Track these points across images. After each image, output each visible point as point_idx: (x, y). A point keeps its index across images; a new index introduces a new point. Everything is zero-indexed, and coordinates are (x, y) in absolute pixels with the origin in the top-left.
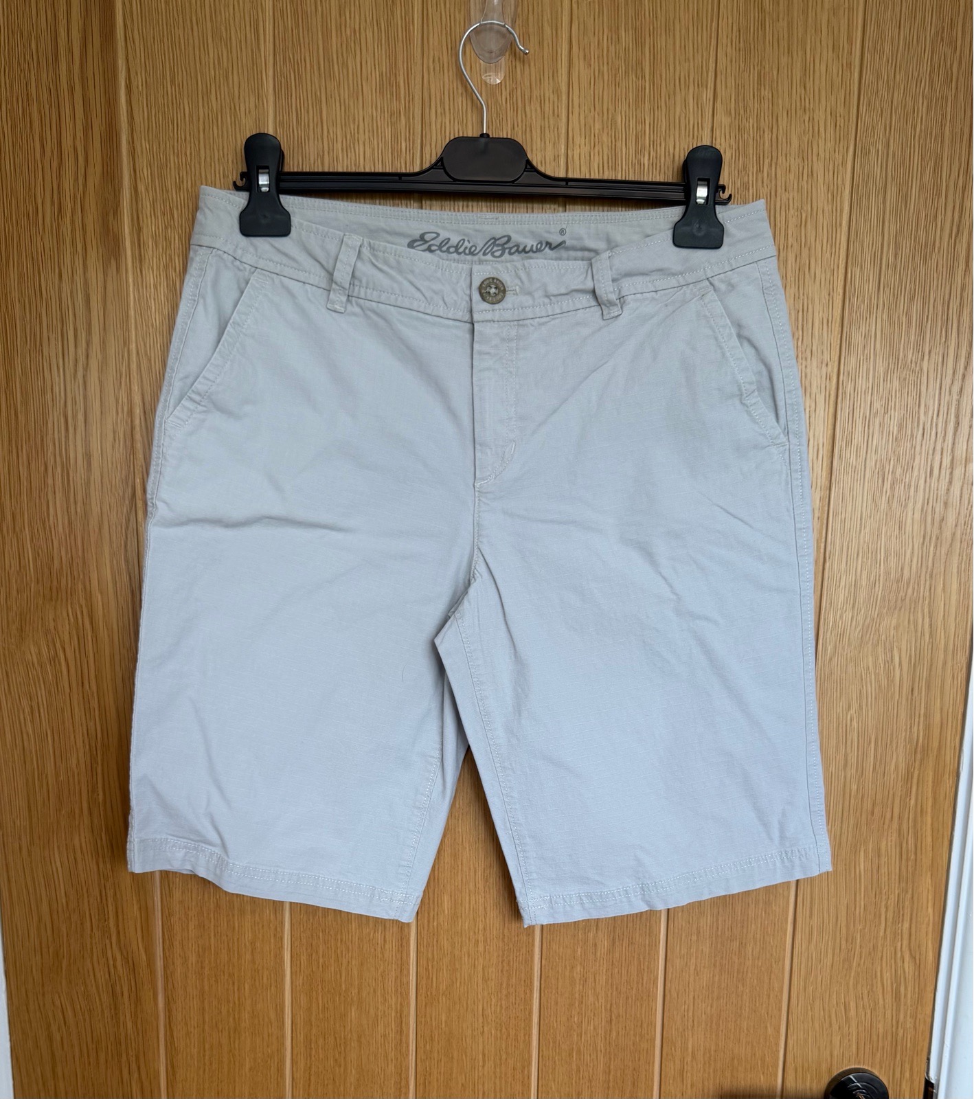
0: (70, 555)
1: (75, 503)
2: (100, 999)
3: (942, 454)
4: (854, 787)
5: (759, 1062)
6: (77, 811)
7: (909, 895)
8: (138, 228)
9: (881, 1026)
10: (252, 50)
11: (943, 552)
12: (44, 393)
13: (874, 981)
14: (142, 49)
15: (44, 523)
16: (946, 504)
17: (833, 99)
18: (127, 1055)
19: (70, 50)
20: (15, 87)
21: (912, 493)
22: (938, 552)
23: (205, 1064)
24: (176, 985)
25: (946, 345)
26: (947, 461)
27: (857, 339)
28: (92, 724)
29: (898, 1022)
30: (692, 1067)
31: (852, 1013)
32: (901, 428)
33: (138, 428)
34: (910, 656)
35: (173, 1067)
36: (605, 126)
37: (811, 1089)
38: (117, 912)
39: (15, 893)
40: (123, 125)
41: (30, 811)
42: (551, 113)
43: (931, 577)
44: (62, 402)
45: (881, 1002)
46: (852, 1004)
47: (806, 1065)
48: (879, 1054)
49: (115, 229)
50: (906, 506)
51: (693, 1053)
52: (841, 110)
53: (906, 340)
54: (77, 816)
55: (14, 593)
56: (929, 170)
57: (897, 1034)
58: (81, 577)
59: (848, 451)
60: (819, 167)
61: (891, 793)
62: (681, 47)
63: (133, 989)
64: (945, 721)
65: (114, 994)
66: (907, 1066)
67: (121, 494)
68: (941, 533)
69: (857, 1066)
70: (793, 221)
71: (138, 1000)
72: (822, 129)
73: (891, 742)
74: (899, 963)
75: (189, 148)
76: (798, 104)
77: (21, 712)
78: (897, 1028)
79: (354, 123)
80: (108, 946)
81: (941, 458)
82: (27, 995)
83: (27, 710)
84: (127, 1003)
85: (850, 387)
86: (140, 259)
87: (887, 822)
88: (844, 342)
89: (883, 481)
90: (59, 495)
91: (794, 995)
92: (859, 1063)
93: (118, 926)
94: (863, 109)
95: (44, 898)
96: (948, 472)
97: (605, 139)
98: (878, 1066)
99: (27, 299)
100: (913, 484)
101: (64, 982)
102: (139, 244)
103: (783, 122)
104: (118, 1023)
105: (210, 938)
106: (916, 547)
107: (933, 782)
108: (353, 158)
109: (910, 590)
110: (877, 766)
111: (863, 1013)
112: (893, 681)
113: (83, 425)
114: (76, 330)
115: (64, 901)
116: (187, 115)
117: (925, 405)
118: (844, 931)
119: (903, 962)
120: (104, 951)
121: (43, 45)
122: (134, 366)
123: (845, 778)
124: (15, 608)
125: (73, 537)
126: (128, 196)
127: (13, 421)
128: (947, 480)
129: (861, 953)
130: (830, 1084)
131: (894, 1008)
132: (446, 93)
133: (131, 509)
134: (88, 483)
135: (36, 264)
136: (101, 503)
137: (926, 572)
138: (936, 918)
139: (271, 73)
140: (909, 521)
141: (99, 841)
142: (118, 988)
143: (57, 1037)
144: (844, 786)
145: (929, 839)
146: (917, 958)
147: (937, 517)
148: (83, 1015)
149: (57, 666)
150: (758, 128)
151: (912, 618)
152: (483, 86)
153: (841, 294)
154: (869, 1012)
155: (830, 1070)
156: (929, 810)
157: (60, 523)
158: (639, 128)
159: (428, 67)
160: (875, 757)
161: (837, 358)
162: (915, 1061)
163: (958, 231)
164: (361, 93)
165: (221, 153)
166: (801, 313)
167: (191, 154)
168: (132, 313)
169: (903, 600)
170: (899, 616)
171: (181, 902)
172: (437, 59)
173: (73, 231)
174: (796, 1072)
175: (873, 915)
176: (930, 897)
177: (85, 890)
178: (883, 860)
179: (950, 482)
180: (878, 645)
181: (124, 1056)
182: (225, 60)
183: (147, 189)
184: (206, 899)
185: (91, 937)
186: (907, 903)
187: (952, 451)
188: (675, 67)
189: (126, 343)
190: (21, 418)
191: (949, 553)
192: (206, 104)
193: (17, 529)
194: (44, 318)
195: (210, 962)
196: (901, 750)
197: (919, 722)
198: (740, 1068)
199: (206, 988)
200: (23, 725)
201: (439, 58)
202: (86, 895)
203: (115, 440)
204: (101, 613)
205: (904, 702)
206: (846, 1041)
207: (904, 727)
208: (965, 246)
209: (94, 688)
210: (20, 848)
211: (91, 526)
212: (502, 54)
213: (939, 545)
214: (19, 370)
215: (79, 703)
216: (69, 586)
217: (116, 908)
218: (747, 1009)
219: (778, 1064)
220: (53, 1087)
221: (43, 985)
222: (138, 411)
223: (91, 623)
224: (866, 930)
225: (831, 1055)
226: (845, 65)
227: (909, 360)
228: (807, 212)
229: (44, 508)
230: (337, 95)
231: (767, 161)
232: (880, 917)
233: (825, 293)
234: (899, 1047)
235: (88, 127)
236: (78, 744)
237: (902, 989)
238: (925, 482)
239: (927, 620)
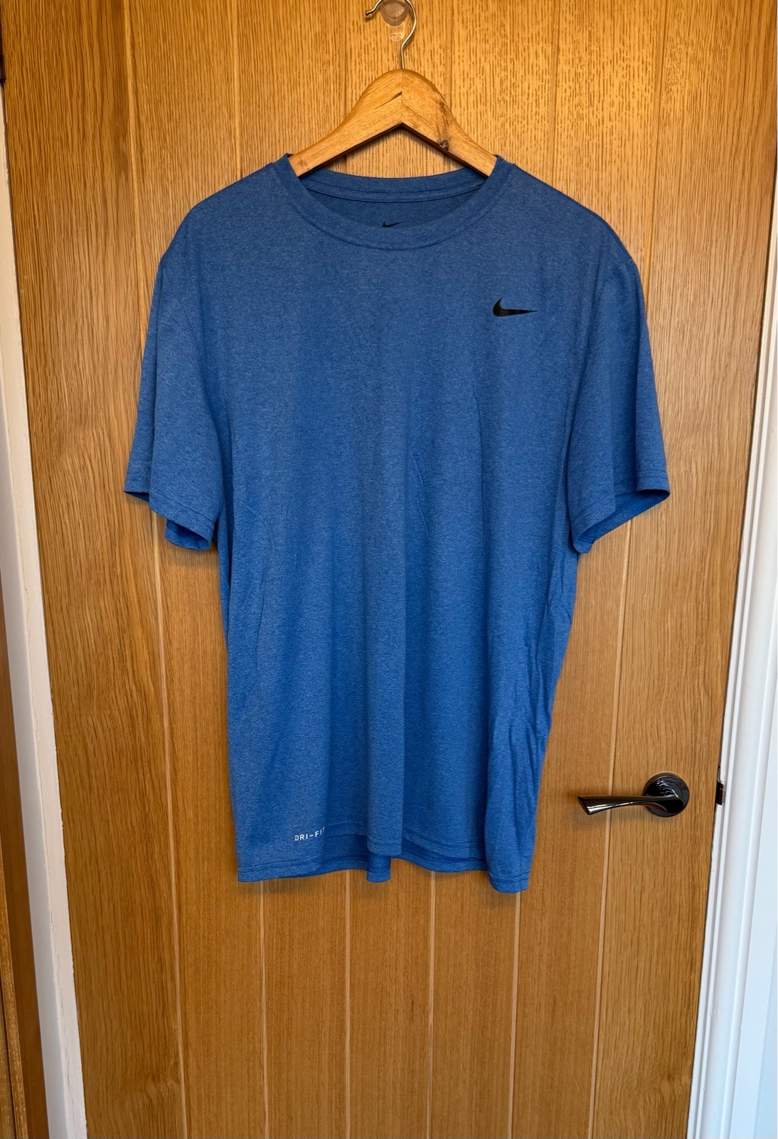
0: (94, 391)
1: (98, 353)
2: (121, 720)
3: (726, 317)
4: (664, 566)
5: (596, 768)
6: (102, 580)
7: (704, 646)
8: (141, 150)
9: (684, 742)
10: (222, 17)
11: (727, 391)
12: (74, 270)
13: (679, 710)
14: (142, 15)
15: (75, 367)
16: (730, 354)
17: (644, 51)
18: (142, 760)
19: (90, 17)
20: (51, 44)
21: (704, 346)
22: (724, 390)
23: (198, 768)
24: (176, 709)
25: (729, 237)
26: (729, 323)
27: (664, 231)
28: (112, 516)
29: (696, 739)
30: (548, 772)
31: (663, 733)
32: (695, 299)
33: (142, 297)
34: (704, 468)
35: (175, 770)
36: (478, 72)
37: (633, 788)
38: (132, 656)
39: (58, 642)
40: (128, 72)
41: (68, 580)
42: (439, 64)
43: (719, 408)
44: (88, 277)
45: (683, 724)
46: (663, 726)
47: (629, 771)
48: (682, 763)
49: (124, 148)
50: (700, 355)
51: (548, 762)
52: (650, 60)
53: (699, 231)
54: (102, 583)
55: (54, 418)
56: (715, 103)
57: (695, 748)
58: (102, 407)
59: (658, 314)
60: (634, 104)
61: (690, 571)
62: (532, 13)
63: (145, 712)
64: (730, 515)
65: (131, 716)
66: (703, 772)
67: (131, 346)
68: (726, 375)
69: (666, 772)
70: (616, 143)
71: (148, 721)
72: (636, 74)
73: (690, 532)
74: (697, 696)
75: (176, 90)
76: (619, 55)
77: (60, 507)
78: (696, 744)
79: (296, 70)
80: (127, 681)
81: (726, 320)
82: (68, 717)
83: (65, 505)
84: (141, 722)
85: (658, 267)
86: (142, 172)
87: (687, 592)
88: (655, 234)
89: (683, 337)
90: (86, 346)
91: (620, 720)
92: (668, 770)
93: (133, 666)
94: (666, 60)
95: (79, 645)
96: (731, 331)
97: (477, 80)
98: (682, 772)
99: (61, 202)
100: (705, 338)
101: (95, 707)
102: (141, 161)
103: (608, 69)
104: (135, 737)
105: (200, 676)
106: (708, 386)
107: (721, 562)
108: (296, 96)
109: (704, 419)
110: (680, 550)
111: (671, 733)
112: (691, 486)
113: (103, 294)
114: (97, 224)
115: (94, 647)
116: (175, 65)
117: (714, 281)
118: (656, 673)
119: (700, 695)
120: (124, 685)
121: (70, 12)
122: (139, 251)
123: (657, 558)
124: (55, 430)
125: (96, 377)
126: (133, 124)
127: (52, 292)
128: (730, 336)
129: (669, 688)
130: (647, 783)
131: (694, 729)
132: (363, 48)
133: (138, 356)
134: (107, 338)
135: (67, 177)
136: (117, 352)
137: (715, 405)
138: (724, 663)
139: (235, 33)
140: (703, 366)
141: (118, 604)
142: (134, 712)
143: (91, 747)
144: (656, 565)
145: (718, 604)
146: (710, 692)
147: (723, 363)
148: (109, 731)
149: (86, 474)
150: (590, 73)
151: (705, 439)
152: (390, 42)
153: (652, 198)
154: (675, 731)
155: (647, 776)
156: (718, 582)
157: (87, 367)
158: (503, 74)
159: (349, 29)
160: (679, 543)
161: (649, 246)
162: (709, 768)
163: (737, 149)
164: (301, 49)
165: (200, 93)
166: (622, 212)
167: (178, 93)
168: (137, 211)
169: (698, 426)
170: (696, 437)
171: (178, 649)
172: (355, 22)
173: (94, 151)
174: (622, 776)
175: (677, 660)
176: (719, 647)
177: (109, 640)
178: (684, 620)
179: (733, 337)
180: (680, 460)
181: (140, 763)
182: (202, 24)
183: (147, 120)
184: (196, 647)
185: (114, 675)
186: (702, 652)
187: (734, 315)
188: (529, 28)
189: (133, 234)
190: (59, 290)
191: (733, 390)
192: (188, 57)
193: (56, 372)
194: (74, 216)
195: (200, 694)
196: (697, 537)
197: (710, 517)
198: (582, 773)
199: (198, 713)
200: (62, 517)
201: (357, 23)
202: (109, 644)
203: (126, 306)
204: (116, 433)
205: (699, 502)
206: (658, 753)
207: (700, 521)
208: (742, 160)
209: (113, 490)
210: (62, 608)
211: (109, 369)
212: (403, 18)
213: (724, 386)
214: (56, 254)
215: (102, 501)
216: (94, 414)
217: (132, 653)
218: (587, 730)
219: (609, 770)
220: (88, 785)
221: (80, 709)
222: (142, 285)
223: (110, 441)
224: (673, 671)
225: (648, 763)
226: (652, 25)
227: (701, 248)
228: (625, 136)
229: (76, 355)
230: (284, 50)
231: (596, 99)
232: (682, 662)
233: (639, 196)
234: (697, 758)
235: (103, 74)
236: (101, 531)
237: (699, 715)
238: (714, 337)
239: (716, 440)
